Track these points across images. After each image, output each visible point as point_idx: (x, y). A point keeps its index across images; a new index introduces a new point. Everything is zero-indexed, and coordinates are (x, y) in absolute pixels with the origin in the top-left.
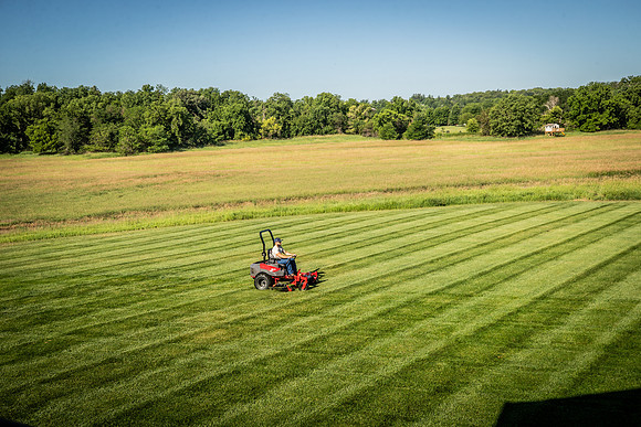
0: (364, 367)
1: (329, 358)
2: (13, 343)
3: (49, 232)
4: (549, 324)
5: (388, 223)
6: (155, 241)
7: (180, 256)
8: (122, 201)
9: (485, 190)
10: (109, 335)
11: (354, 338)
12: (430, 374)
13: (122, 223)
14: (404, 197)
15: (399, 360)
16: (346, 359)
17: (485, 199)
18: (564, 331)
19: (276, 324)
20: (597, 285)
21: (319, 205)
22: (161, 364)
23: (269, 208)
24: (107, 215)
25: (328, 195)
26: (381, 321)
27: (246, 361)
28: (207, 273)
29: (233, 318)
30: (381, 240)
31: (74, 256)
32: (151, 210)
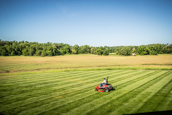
0: (92, 105)
1: (84, 103)
2: (15, 97)
3: (25, 73)
4: (133, 97)
5: (99, 73)
6: (48, 76)
7: (53, 79)
8: (41, 66)
9: (120, 67)
10: (36, 96)
11: (90, 99)
12: (106, 108)
13: (41, 72)
14: (102, 68)
15: (100, 104)
16: (88, 104)
17: (119, 69)
18: (136, 99)
19: (73, 95)
20: (143, 88)
21: (84, 69)
22: (47, 103)
23: (73, 69)
24: (38, 70)
25: (86, 67)
26: (96, 95)
27: (66, 103)
28: (59, 83)
29: (64, 94)
30: (97, 77)
31: (30, 78)
32: (47, 69)
